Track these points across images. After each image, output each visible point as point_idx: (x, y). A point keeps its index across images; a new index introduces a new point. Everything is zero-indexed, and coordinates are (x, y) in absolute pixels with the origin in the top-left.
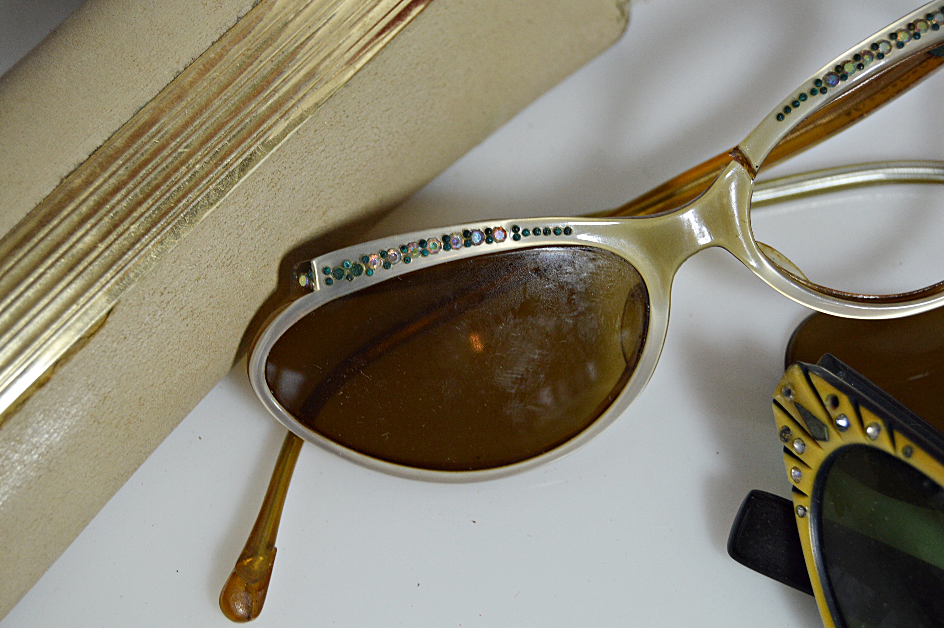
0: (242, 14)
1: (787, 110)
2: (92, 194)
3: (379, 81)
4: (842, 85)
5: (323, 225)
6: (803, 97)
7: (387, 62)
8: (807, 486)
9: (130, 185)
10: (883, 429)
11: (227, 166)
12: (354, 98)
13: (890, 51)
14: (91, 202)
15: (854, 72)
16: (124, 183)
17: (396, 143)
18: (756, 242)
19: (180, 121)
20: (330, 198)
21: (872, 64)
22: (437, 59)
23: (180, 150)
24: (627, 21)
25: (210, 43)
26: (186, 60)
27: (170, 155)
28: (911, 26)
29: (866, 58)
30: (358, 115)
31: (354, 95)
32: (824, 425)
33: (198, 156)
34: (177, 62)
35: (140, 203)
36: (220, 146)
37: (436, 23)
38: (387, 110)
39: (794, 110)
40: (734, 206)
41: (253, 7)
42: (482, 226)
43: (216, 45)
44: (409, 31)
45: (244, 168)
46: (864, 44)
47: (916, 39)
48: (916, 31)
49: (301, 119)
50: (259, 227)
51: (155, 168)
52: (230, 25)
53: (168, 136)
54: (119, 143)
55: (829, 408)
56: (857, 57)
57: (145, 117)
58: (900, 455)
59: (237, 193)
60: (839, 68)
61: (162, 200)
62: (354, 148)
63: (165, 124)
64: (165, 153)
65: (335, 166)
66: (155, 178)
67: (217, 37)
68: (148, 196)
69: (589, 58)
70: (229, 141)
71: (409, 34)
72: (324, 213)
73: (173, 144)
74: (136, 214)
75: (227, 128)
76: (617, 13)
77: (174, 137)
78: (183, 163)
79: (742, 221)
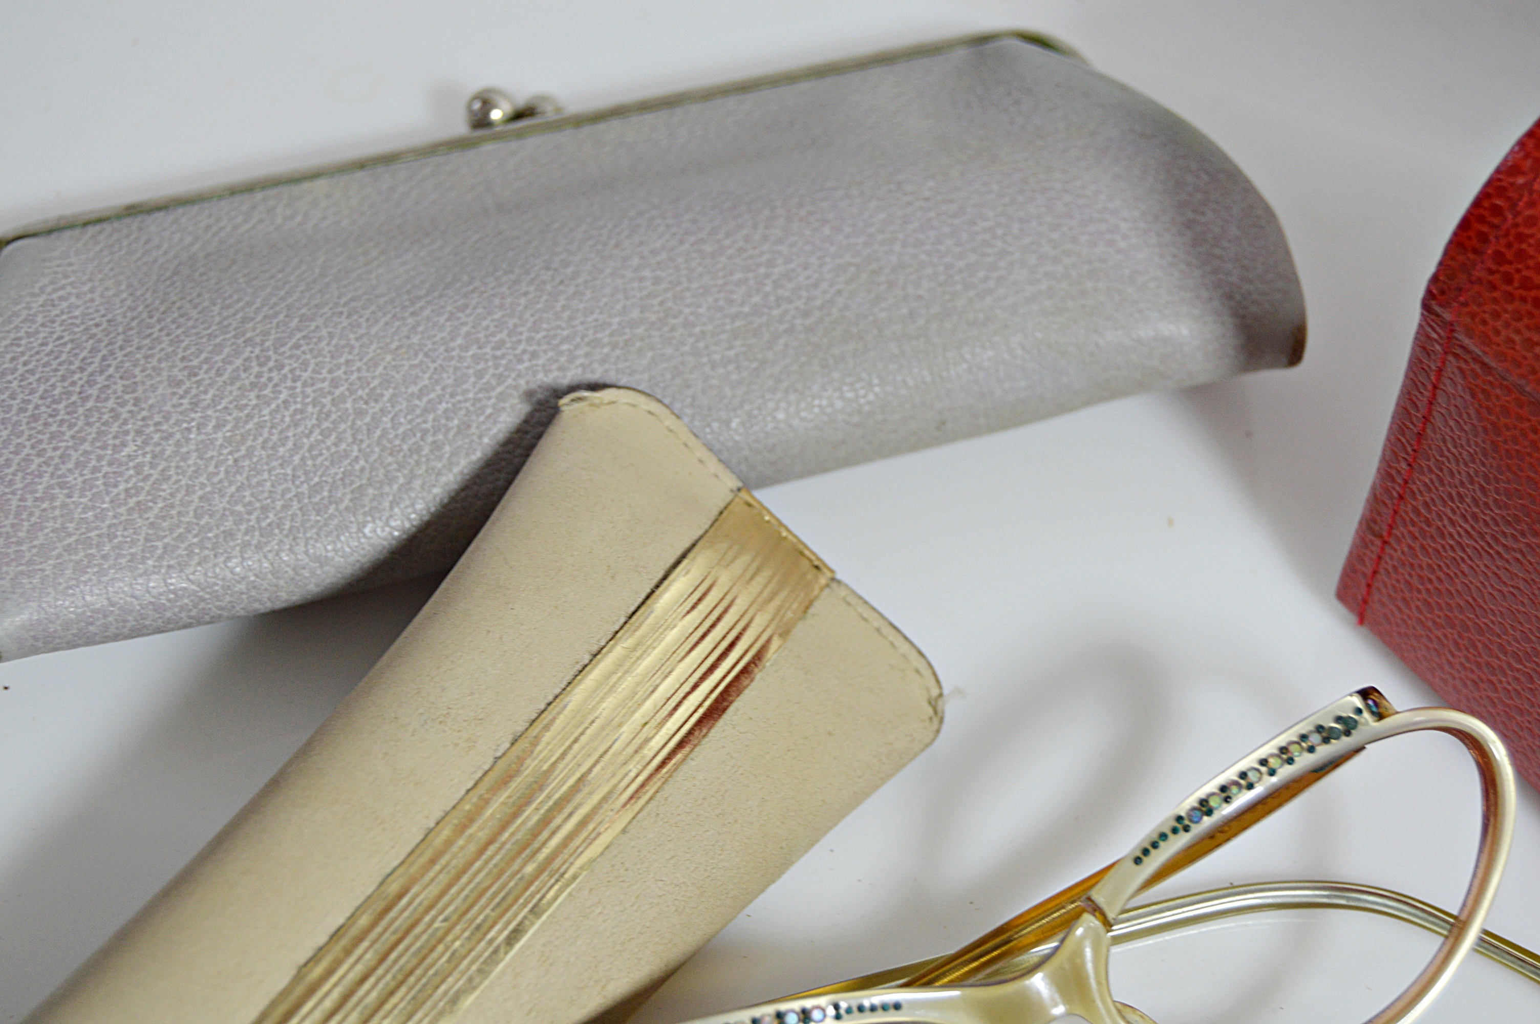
0: (499, 754)
1: (1146, 852)
2: (336, 985)
3: (661, 823)
4: (1207, 821)
5: (601, 1001)
6: (1163, 836)
7: (670, 799)
9: (380, 971)
11: (491, 942)
12: (633, 847)
13: (1260, 779)
14: (335, 995)
15: (1220, 805)
16: (373, 970)
17: (683, 896)
18: (1114, 1002)
19: (434, 890)
20: (610, 969)
21: (1240, 795)
22: (726, 791)
23: (436, 925)
24: (941, 720)
25: (463, 792)
26: (438, 814)
27: (424, 932)
28: (1283, 750)
29: (1234, 789)
30: (638, 866)
31: (633, 843)
33: (457, 930)
34: (427, 817)
35: (392, 993)
36: (481, 917)
37: (724, 747)
38: (673, 857)
39: (1153, 852)
40: (1090, 966)
41: (512, 744)
42: (797, 1005)
43: (471, 793)
44: (692, 759)
45: (511, 940)
46: (1231, 774)
47: (1290, 764)
48: (1289, 755)
49: (574, 877)
50: (530, 1011)
51: (407, 949)
52: (486, 767)
53: (421, 909)
54: (364, 921)
56: (1223, 789)
57: (394, 888)
59: (503, 972)
60: (1203, 802)
61: (418, 987)
62: (635, 908)
63: (417, 895)
64: (418, 930)
65: (614, 930)
66: (408, 962)
67: (470, 784)
68: (402, 983)
69: (899, 768)
70: (493, 910)
71: (692, 763)
72: (604, 987)
73: (427, 918)
74: (388, 1007)
75: (489, 894)
76: (930, 711)
77: (427, 910)
78: (440, 941)
79: (1099, 983)
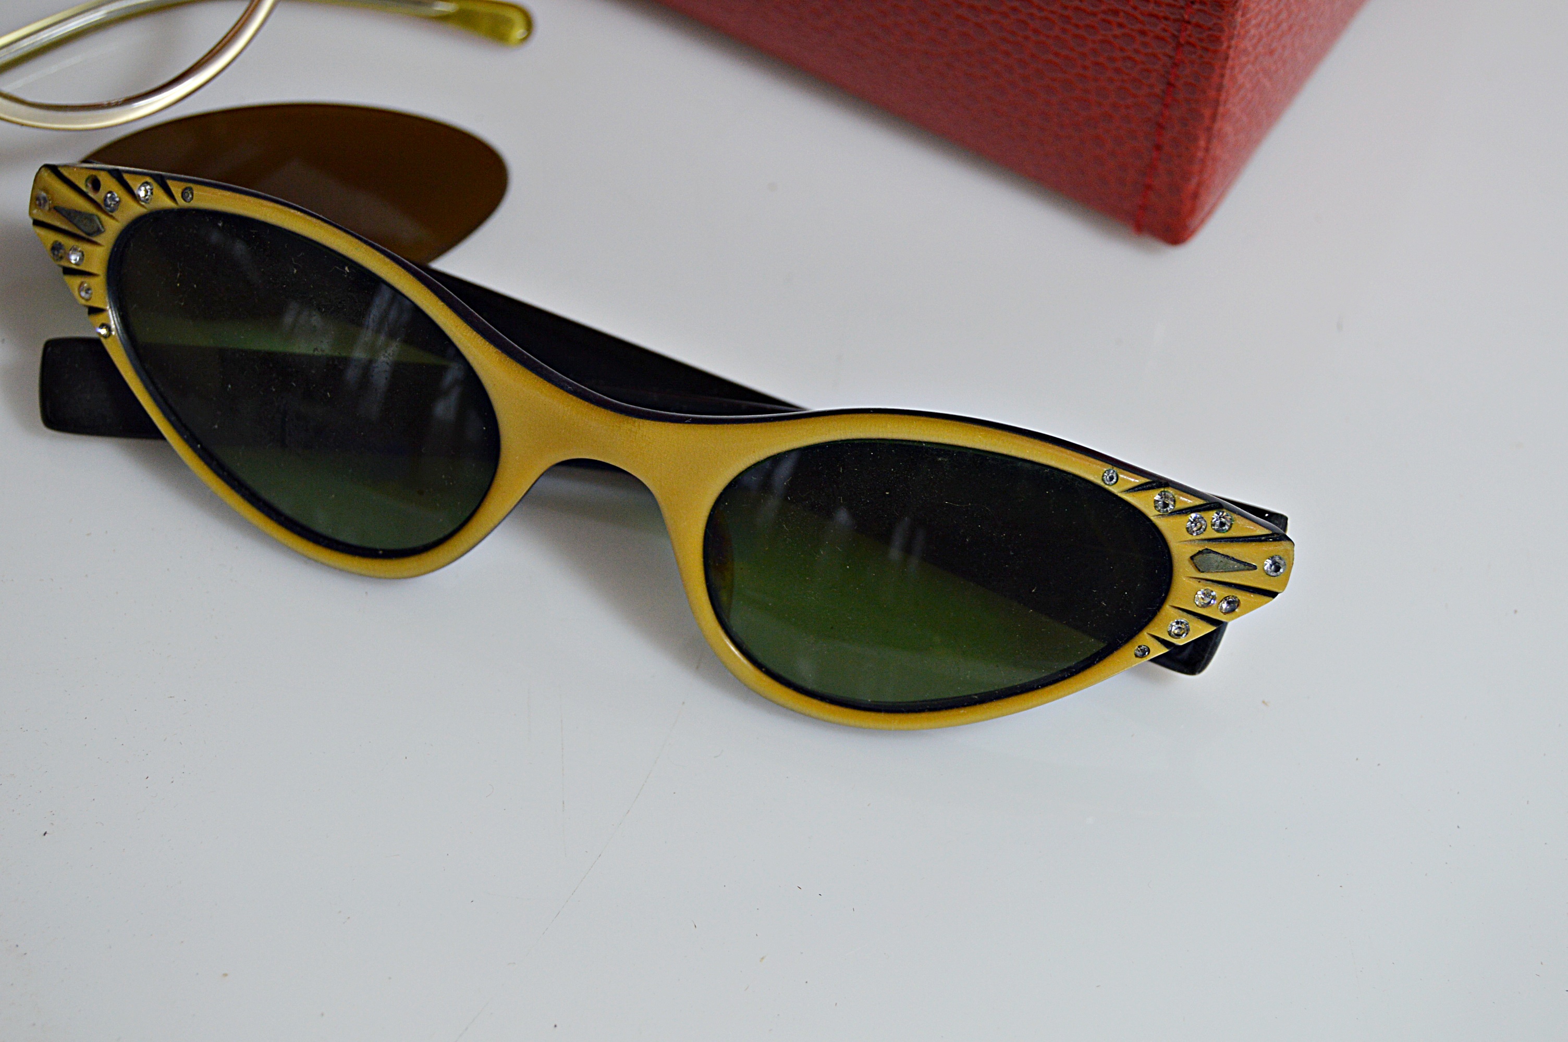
8: (100, 298)
10: (155, 185)
32: (92, 215)
55: (91, 194)
58: (182, 203)
